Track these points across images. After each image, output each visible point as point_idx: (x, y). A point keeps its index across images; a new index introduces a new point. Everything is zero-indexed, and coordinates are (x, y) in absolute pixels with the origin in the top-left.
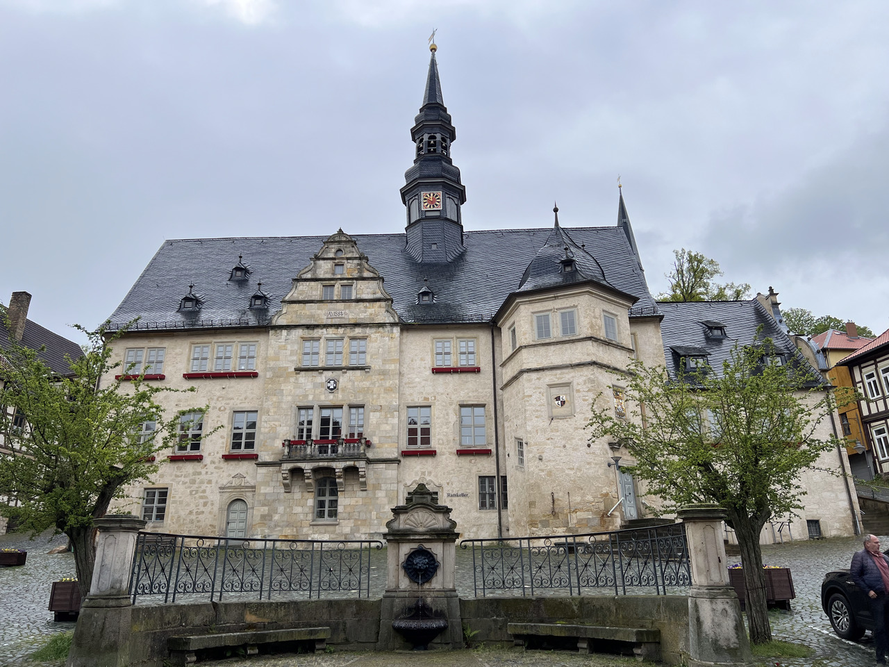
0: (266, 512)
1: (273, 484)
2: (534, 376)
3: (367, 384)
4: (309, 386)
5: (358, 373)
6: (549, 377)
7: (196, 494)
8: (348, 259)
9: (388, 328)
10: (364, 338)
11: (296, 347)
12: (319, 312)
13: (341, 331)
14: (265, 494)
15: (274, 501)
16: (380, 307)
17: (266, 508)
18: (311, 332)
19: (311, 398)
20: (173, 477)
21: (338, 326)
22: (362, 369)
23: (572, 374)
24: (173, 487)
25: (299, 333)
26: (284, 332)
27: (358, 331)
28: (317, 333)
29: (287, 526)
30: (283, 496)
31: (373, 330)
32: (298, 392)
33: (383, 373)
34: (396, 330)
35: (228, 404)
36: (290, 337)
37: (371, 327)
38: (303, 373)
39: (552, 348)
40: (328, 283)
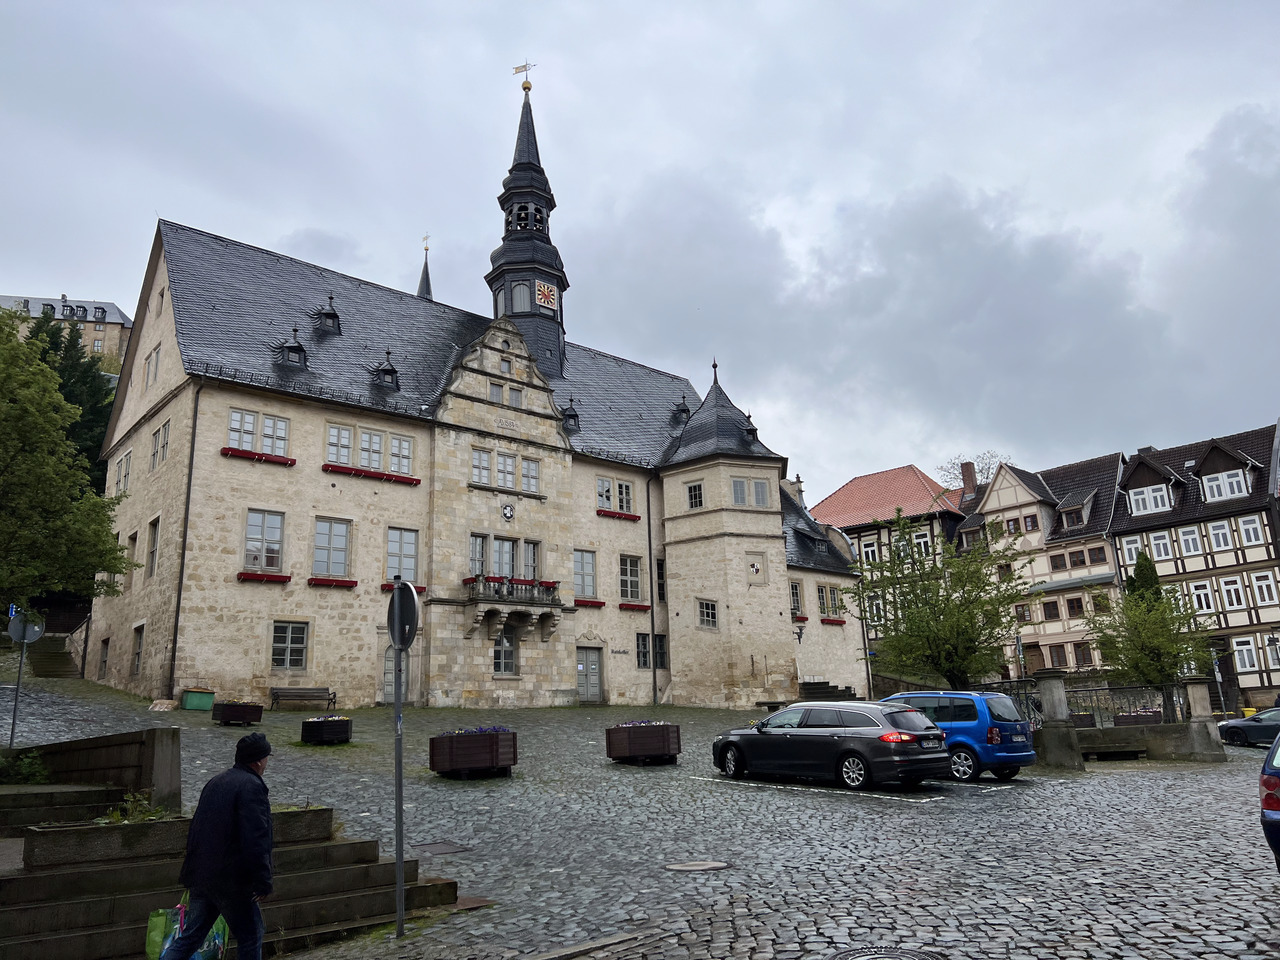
0: (445, 662)
1: (450, 627)
2: (734, 540)
3: (542, 517)
4: (484, 509)
5: (533, 501)
6: (747, 544)
7: (347, 632)
8: (517, 356)
9: (561, 455)
10: (536, 461)
11: (466, 457)
12: (489, 416)
13: (514, 446)
14: (443, 639)
15: (453, 648)
16: (551, 426)
17: (444, 657)
18: (482, 440)
19: (486, 524)
20: (316, 608)
21: (512, 440)
22: (539, 498)
23: (766, 545)
24: (317, 623)
25: (468, 439)
26: (453, 434)
27: (531, 451)
28: (490, 443)
29: (469, 680)
30: (462, 643)
31: (546, 453)
32: (473, 514)
33: (558, 507)
34: (569, 458)
35: (382, 516)
36: (460, 442)
37: (544, 449)
38: (476, 491)
39: (749, 515)
40: (497, 380)
